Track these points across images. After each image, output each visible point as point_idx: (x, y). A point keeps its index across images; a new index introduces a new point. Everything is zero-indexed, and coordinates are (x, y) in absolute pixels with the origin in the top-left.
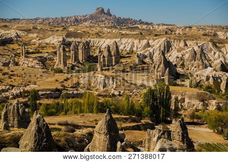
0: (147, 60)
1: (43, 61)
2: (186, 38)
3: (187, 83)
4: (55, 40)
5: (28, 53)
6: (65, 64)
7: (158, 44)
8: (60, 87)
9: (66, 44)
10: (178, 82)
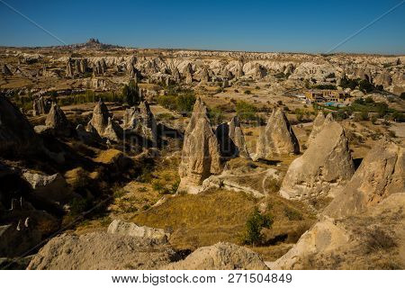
0: (123, 69)
1: (58, 72)
2: (145, 55)
3: (148, 81)
4: (64, 59)
5: (48, 68)
6: (72, 74)
7: (129, 59)
8: (70, 88)
9: (72, 62)
10: (143, 81)
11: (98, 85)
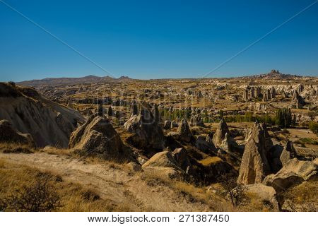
0: (290, 96)
1: (236, 97)
5: (230, 93)
6: (247, 98)
7: (296, 87)
8: (237, 109)
9: (249, 88)
11: (260, 108)
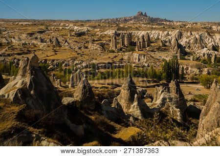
0: (167, 44)
1: (103, 45)
2: (192, 30)
3: (191, 58)
4: (110, 32)
6: (116, 47)
7: (174, 34)
10: (186, 57)
